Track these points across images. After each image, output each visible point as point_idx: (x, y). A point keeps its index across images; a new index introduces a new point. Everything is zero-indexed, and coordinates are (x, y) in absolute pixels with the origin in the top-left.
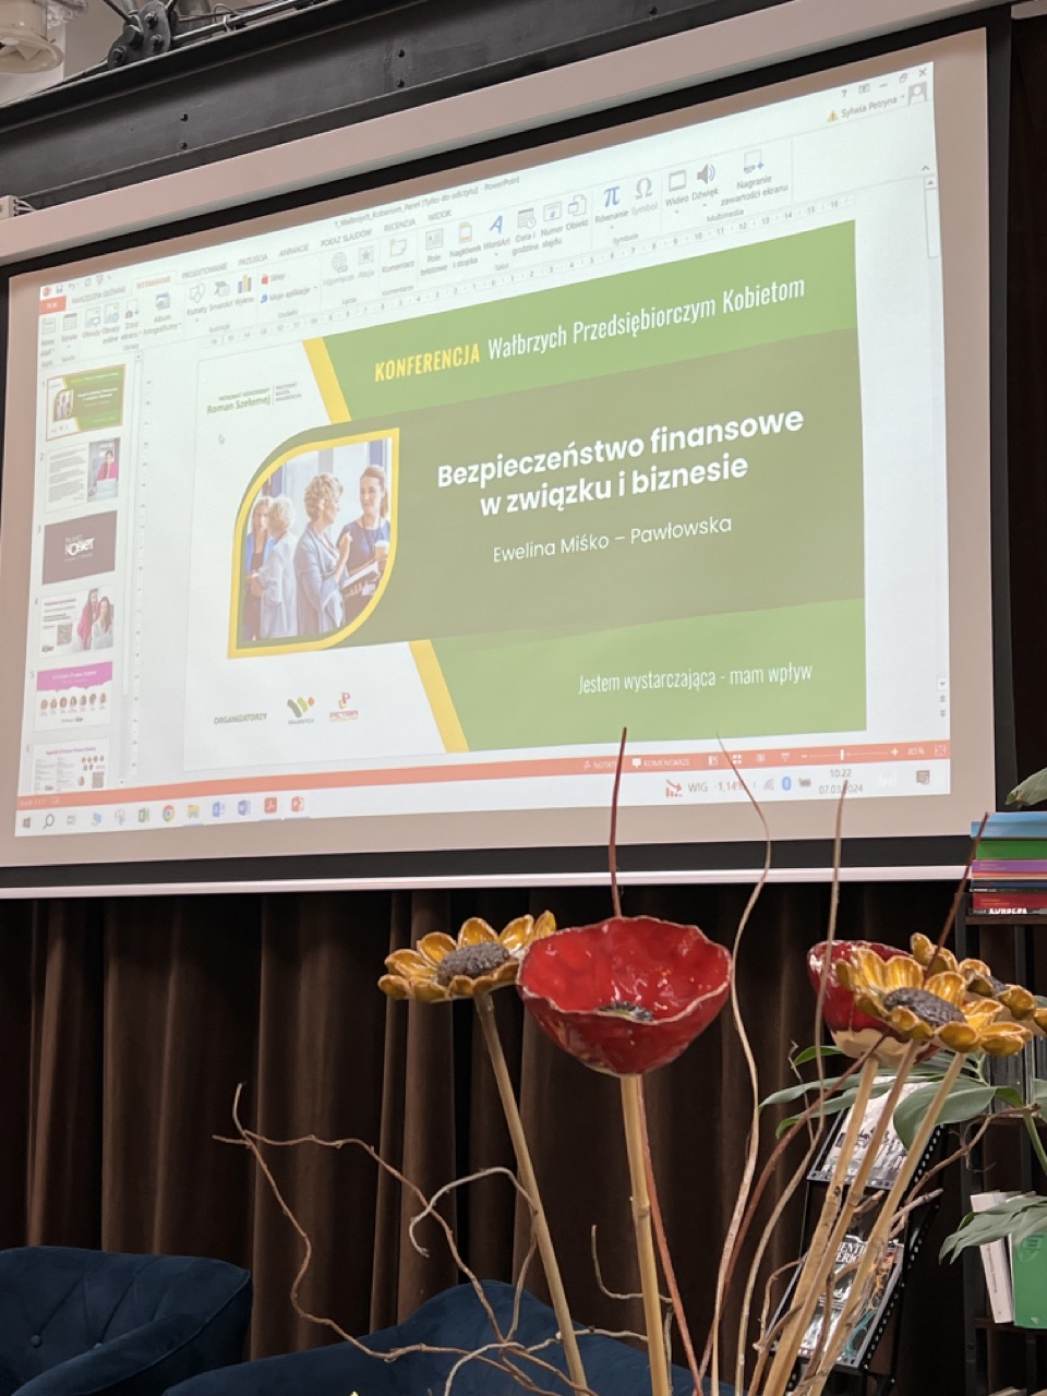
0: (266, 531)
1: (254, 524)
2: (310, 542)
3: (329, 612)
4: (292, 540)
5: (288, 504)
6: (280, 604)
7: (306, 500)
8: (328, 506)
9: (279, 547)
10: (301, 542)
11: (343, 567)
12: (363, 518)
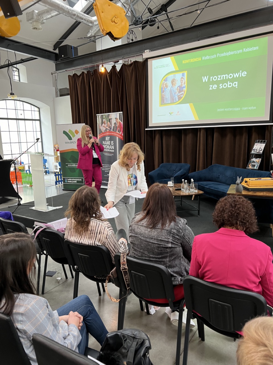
2: (172, 88)
4: (169, 88)
8: (175, 83)
9: (167, 89)
10: (171, 88)
11: (178, 92)
12: (181, 85)
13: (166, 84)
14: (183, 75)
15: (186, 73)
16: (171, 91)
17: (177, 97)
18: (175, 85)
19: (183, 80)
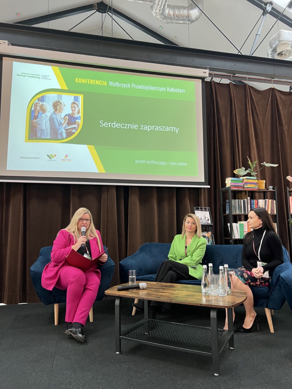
0: (39, 110)
1: (34, 108)
3: (61, 134)
5: (47, 105)
6: (44, 129)
7: (53, 105)
8: (60, 108)
9: (43, 115)
10: (51, 115)
11: (66, 124)
13: (42, 106)
14: (76, 99)
15: (81, 97)
16: (51, 120)
17: (64, 131)
18: (59, 110)
19: (77, 107)
